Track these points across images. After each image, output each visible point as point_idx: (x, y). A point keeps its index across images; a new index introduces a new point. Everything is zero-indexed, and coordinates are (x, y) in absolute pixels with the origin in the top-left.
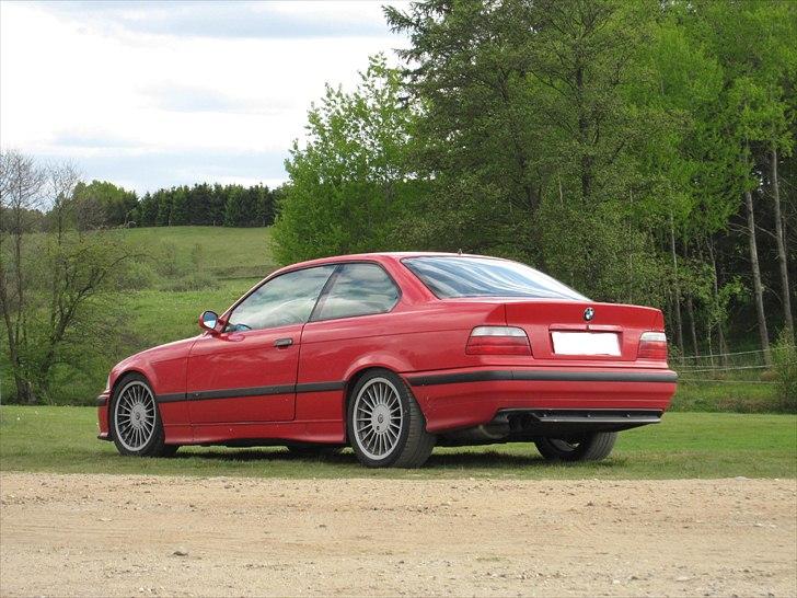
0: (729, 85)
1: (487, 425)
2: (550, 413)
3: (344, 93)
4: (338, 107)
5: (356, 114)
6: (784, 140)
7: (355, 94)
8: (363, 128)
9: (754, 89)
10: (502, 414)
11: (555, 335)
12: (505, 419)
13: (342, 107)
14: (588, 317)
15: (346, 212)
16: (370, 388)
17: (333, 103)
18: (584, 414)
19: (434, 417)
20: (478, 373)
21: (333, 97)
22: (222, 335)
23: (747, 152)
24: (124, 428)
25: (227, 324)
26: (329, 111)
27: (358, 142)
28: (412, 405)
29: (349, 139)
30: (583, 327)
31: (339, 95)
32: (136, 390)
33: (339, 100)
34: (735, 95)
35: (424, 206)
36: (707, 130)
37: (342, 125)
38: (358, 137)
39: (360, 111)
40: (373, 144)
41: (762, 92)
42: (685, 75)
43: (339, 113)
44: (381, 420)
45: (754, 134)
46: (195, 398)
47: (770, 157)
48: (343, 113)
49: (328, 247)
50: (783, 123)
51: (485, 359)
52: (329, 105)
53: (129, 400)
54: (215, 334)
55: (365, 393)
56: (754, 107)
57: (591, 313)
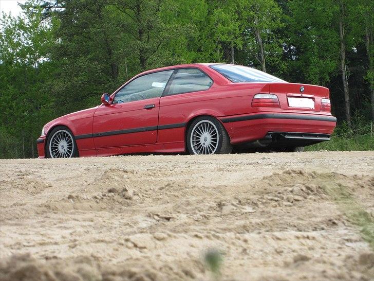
0: (210, 13)
1: (260, 140)
2: (289, 134)
3: (12, 16)
4: (9, 24)
5: (19, 28)
6: (238, 41)
7: (18, 17)
8: (23, 34)
9: (223, 15)
10: (269, 134)
11: (289, 99)
12: (270, 137)
13: (11, 24)
14: (302, 90)
15: (14, 78)
16: (199, 125)
17: (6, 21)
18: (301, 135)
19: (234, 137)
20: (257, 115)
21: (6, 18)
22: (111, 105)
23: (220, 46)
24: (55, 154)
25: (114, 100)
26: (4, 26)
27: (20, 42)
28: (223, 132)
29: (15, 41)
30: (300, 95)
31: (10, 17)
32: (62, 135)
33: (9, 20)
34: (214, 18)
35: (59, 75)
36: (200, 36)
37: (11, 33)
38: (20, 40)
39: (21, 26)
40: (28, 43)
41: (228, 16)
42: (188, 7)
43: (10, 27)
44: (205, 140)
45: (224, 38)
46: (98, 136)
47: (230, 49)
48: (12, 27)
49: (6, 97)
50: (238, 32)
51: (261, 109)
52: (4, 22)
53: (57, 139)
54: (107, 105)
55: (197, 127)
56: (223, 24)
57: (303, 89)
